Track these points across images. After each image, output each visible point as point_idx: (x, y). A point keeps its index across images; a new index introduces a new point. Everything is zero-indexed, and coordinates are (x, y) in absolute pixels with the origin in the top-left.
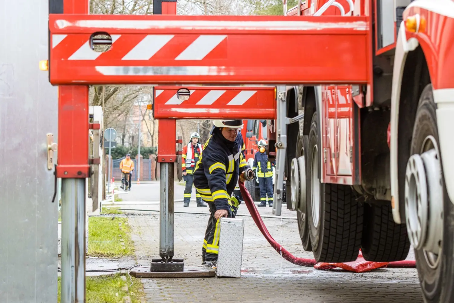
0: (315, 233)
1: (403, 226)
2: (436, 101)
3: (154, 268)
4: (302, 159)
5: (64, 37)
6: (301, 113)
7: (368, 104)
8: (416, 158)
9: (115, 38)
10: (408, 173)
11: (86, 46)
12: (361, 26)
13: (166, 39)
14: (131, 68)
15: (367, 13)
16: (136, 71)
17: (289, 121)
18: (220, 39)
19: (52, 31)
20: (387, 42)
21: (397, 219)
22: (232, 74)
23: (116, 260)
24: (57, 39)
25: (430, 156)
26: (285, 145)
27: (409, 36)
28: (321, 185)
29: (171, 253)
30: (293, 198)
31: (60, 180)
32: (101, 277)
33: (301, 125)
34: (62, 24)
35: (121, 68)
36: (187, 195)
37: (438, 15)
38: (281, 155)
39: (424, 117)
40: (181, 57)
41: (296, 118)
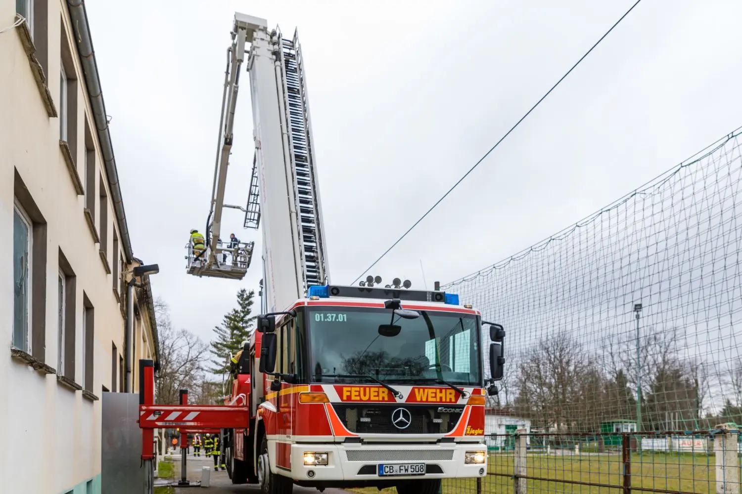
0: (232, 474)
1: (257, 477)
2: (267, 438)
3: (179, 484)
4: (229, 448)
5: (144, 412)
6: (229, 433)
7: (248, 435)
8: (261, 456)
9: (162, 413)
10: (259, 460)
11: (152, 415)
12: (245, 409)
13: (180, 413)
14: (168, 422)
15: (248, 405)
16: (169, 424)
17: (224, 436)
18: (198, 413)
19: (141, 410)
20: (254, 415)
21: (256, 475)
22: (202, 425)
23: (168, 479)
24: (142, 413)
25: (266, 455)
26: (223, 444)
27: (260, 415)
28: (234, 459)
29: (185, 479)
30: (226, 462)
31: (143, 461)
32: (161, 487)
33: (229, 437)
34: (144, 408)
35: (164, 423)
36: (195, 453)
37: (269, 410)
38: (222, 448)
39: (264, 443)
40: (185, 419)
41: (227, 435)
